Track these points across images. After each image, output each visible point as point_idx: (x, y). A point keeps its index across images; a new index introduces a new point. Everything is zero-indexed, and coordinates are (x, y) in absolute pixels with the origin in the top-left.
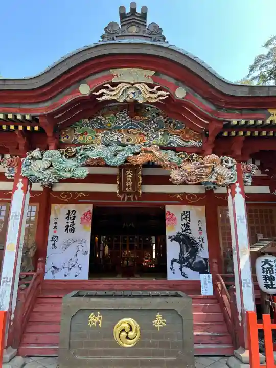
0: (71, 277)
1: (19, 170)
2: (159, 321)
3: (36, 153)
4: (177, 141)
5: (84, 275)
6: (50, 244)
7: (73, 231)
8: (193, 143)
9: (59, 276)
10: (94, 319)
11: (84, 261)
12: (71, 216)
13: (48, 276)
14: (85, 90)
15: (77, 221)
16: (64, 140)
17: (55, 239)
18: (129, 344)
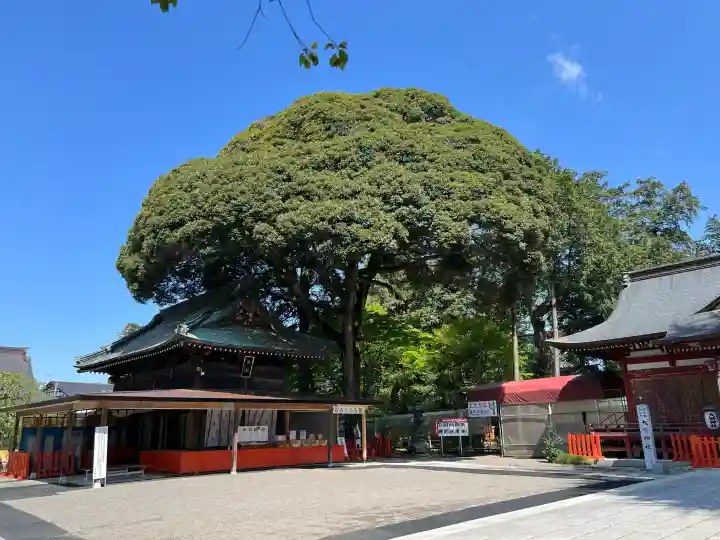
1: (717, 367)
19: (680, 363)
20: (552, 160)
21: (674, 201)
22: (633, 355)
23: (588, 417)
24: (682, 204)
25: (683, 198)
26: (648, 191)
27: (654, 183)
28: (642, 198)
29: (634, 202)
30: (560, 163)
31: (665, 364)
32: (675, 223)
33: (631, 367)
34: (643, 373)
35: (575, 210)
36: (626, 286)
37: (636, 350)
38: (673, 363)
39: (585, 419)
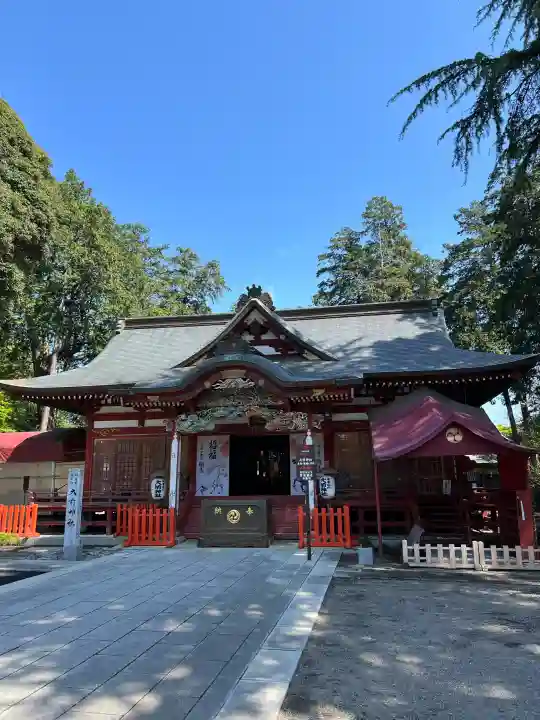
0: (215, 494)
1: (174, 427)
2: (250, 511)
3: (183, 417)
4: (270, 402)
5: (226, 492)
6: (198, 468)
7: (214, 457)
8: (280, 403)
9: (207, 493)
10: (218, 510)
11: (225, 482)
12: (213, 446)
13: (198, 494)
14: (207, 385)
15: (218, 450)
16: (199, 406)
17: (201, 464)
18: (234, 522)
19: (149, 423)
20: (86, 189)
21: (205, 275)
22: (104, 410)
23: (32, 483)
24: (212, 281)
25: (213, 275)
26: (185, 261)
27: (192, 255)
28: (179, 267)
29: (171, 269)
30: (94, 195)
31: (134, 423)
32: (202, 297)
33: (98, 425)
34: (110, 432)
35: (97, 248)
36: (118, 333)
37: (106, 404)
38: (142, 423)
39: (26, 486)
